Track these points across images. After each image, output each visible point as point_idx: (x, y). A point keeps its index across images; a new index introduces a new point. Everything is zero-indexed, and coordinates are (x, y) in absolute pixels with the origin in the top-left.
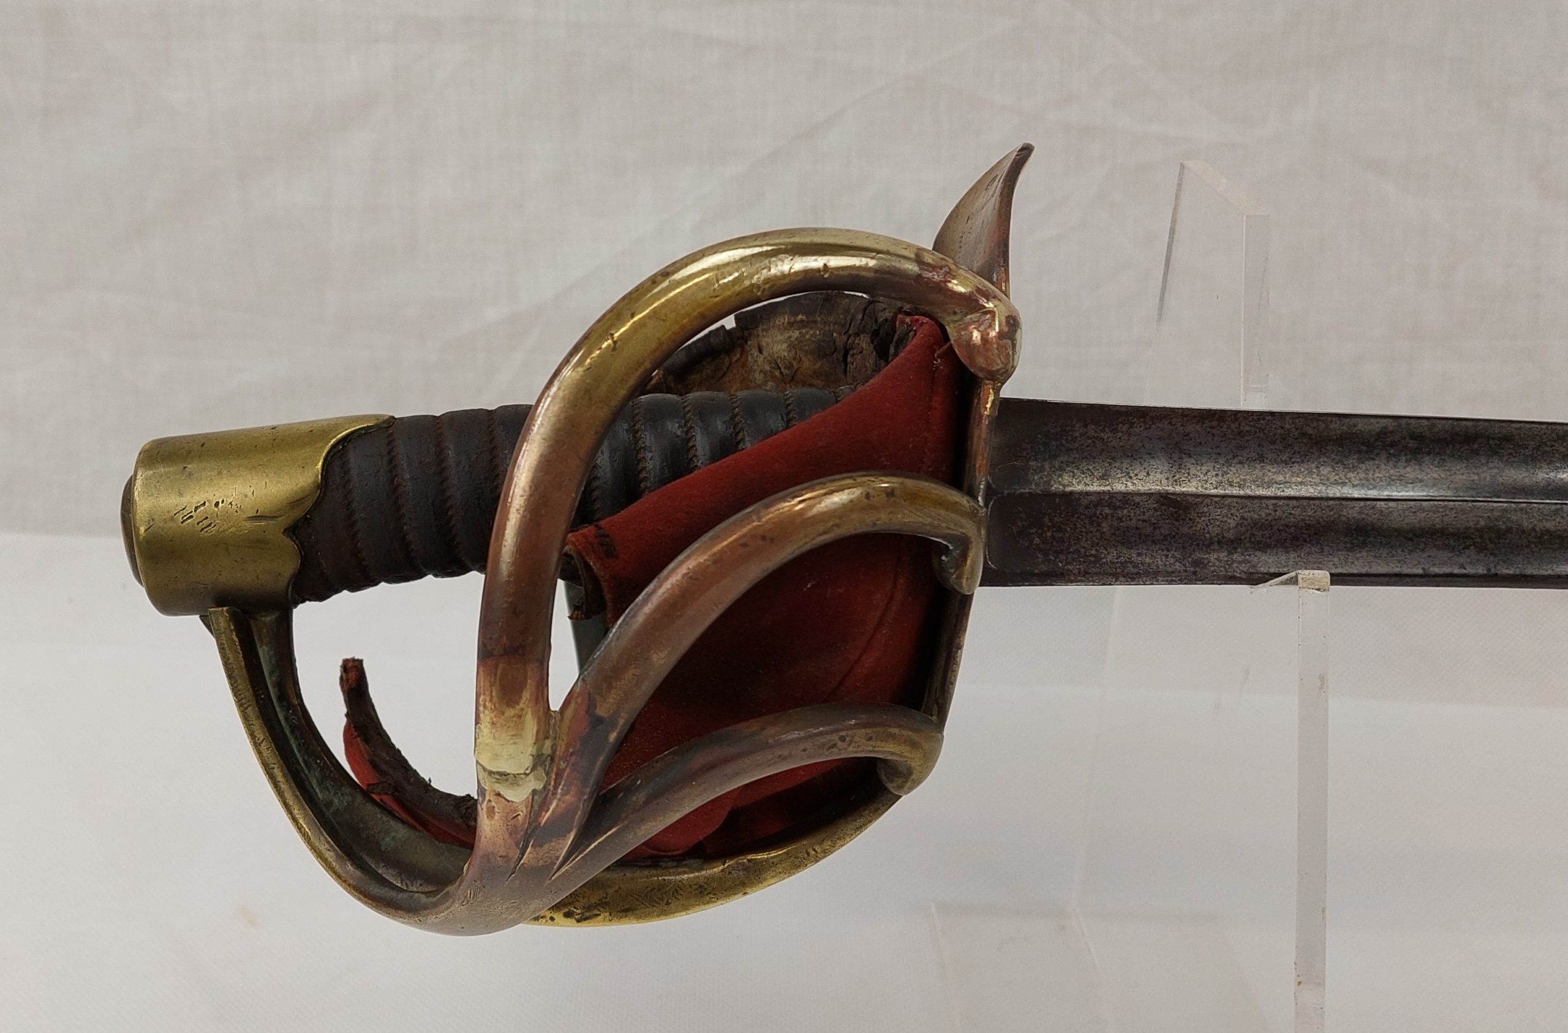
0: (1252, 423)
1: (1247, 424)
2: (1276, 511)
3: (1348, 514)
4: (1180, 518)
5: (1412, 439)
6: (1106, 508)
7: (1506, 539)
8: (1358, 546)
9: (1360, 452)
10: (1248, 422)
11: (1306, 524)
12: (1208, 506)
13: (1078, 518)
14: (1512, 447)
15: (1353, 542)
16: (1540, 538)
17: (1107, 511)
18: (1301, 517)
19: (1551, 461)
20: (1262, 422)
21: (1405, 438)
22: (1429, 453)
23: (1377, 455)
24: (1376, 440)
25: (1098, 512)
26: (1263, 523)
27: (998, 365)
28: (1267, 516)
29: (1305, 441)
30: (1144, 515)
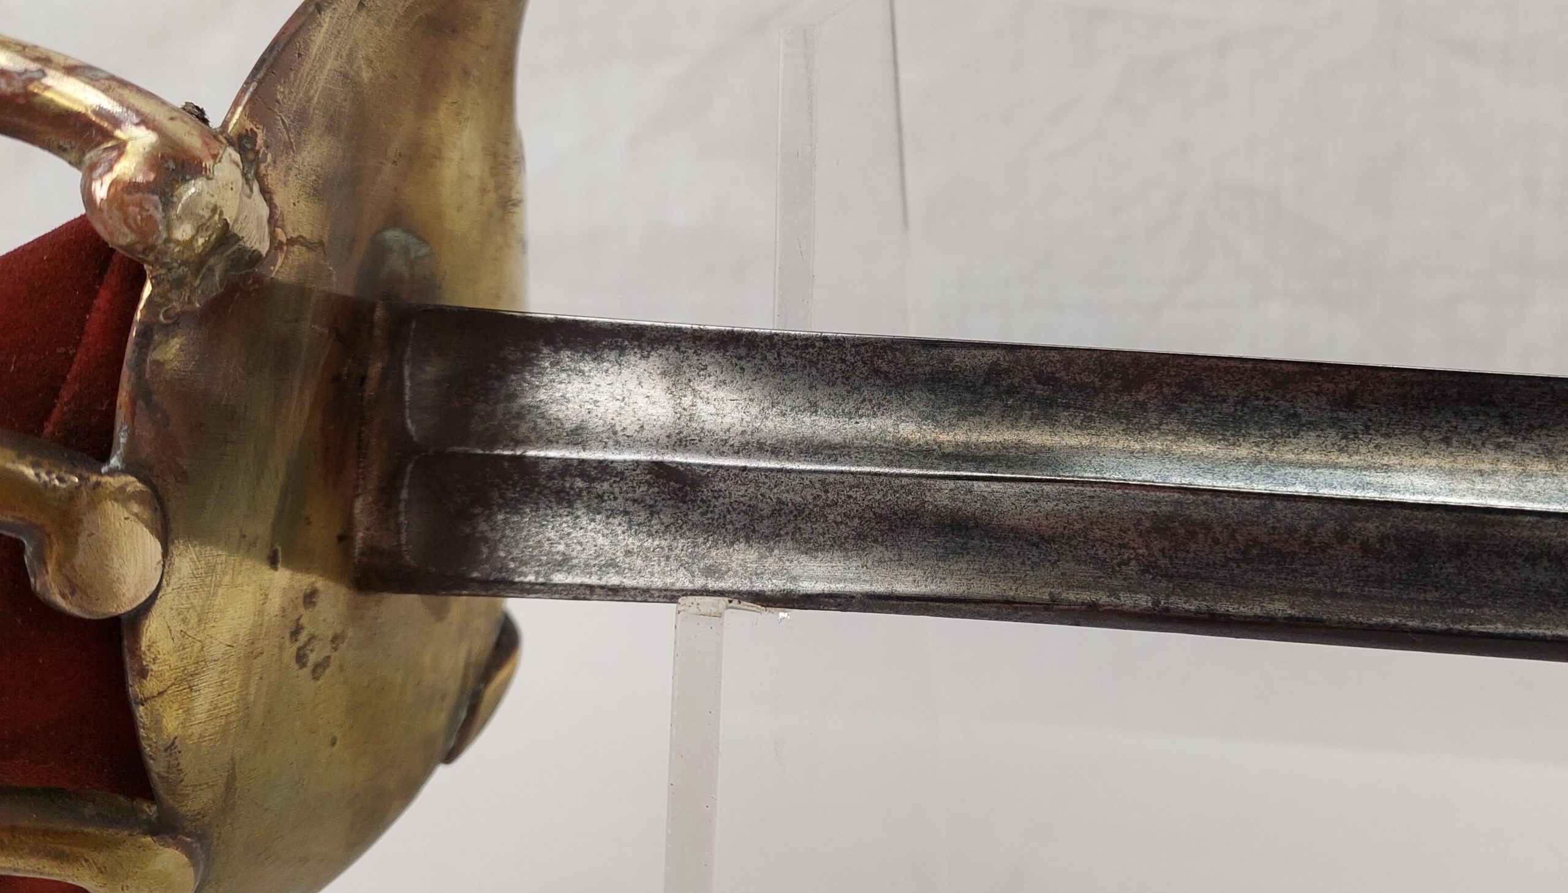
0: (797, 352)
1: (790, 354)
4: (688, 498)
5: (1039, 383)
6: (578, 479)
7: (1188, 552)
8: (954, 552)
9: (961, 402)
10: (791, 351)
12: (725, 480)
13: (540, 493)
14: (1199, 398)
15: (947, 545)
16: (1244, 553)
17: (579, 483)
18: (866, 503)
19: (1267, 424)
20: (811, 350)
21: (1029, 382)
22: (1067, 407)
23: (986, 408)
24: (985, 383)
25: (568, 485)
26: (812, 510)
28: (815, 498)
29: (879, 382)
30: (635, 491)
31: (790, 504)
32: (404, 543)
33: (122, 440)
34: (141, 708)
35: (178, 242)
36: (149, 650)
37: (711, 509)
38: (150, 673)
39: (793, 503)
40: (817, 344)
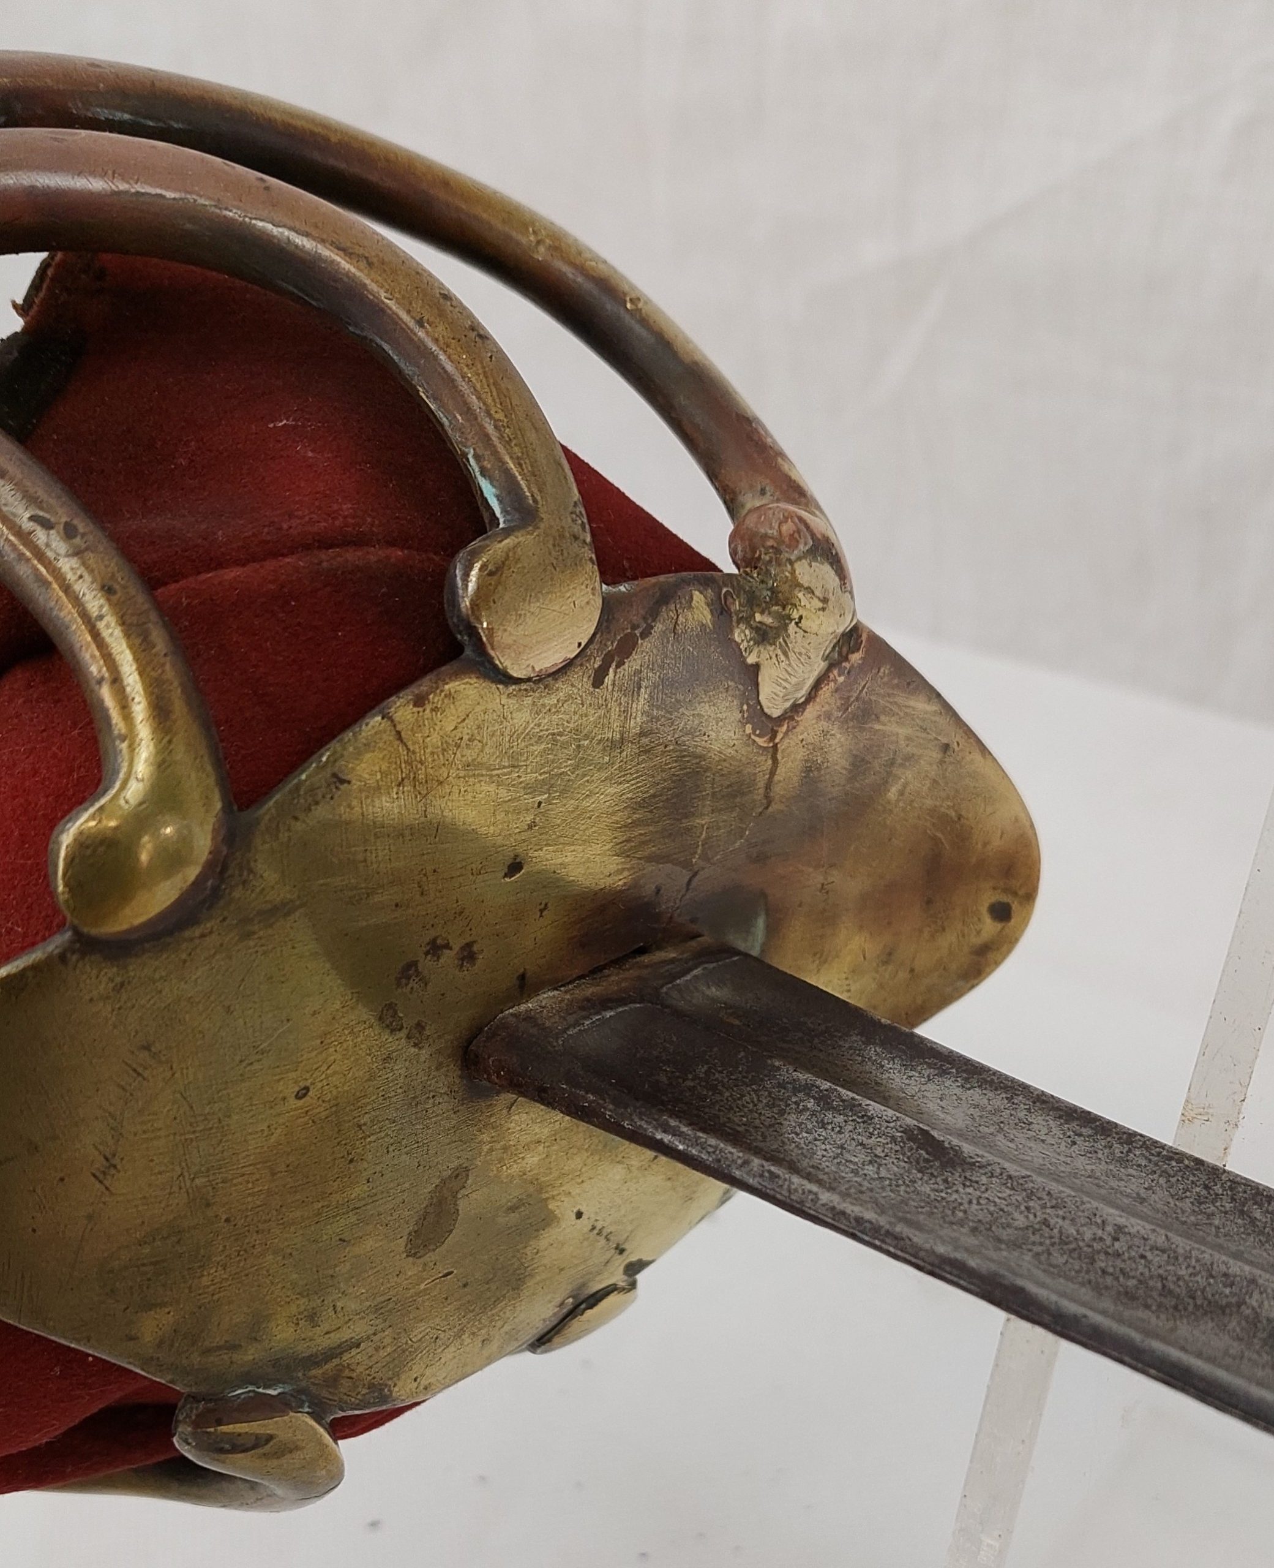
0: (1155, 1158)
1: (1145, 1156)
2: (1116, 1239)
3: (1261, 1305)
4: (929, 1170)
10: (1147, 1153)
11: (1164, 1286)
12: (992, 1176)
18: (1161, 1271)
26: (1080, 1248)
27: (771, 528)
31: (1056, 1231)
32: (569, 1033)
33: (622, 588)
34: (379, 718)
35: (793, 572)
36: (446, 696)
37: (949, 1191)
38: (421, 709)
39: (1061, 1232)
40: (1186, 1162)
